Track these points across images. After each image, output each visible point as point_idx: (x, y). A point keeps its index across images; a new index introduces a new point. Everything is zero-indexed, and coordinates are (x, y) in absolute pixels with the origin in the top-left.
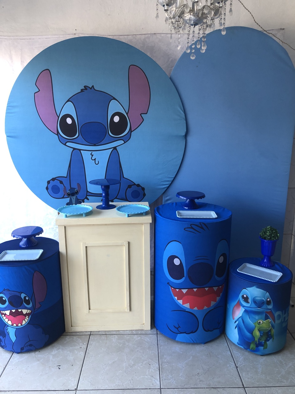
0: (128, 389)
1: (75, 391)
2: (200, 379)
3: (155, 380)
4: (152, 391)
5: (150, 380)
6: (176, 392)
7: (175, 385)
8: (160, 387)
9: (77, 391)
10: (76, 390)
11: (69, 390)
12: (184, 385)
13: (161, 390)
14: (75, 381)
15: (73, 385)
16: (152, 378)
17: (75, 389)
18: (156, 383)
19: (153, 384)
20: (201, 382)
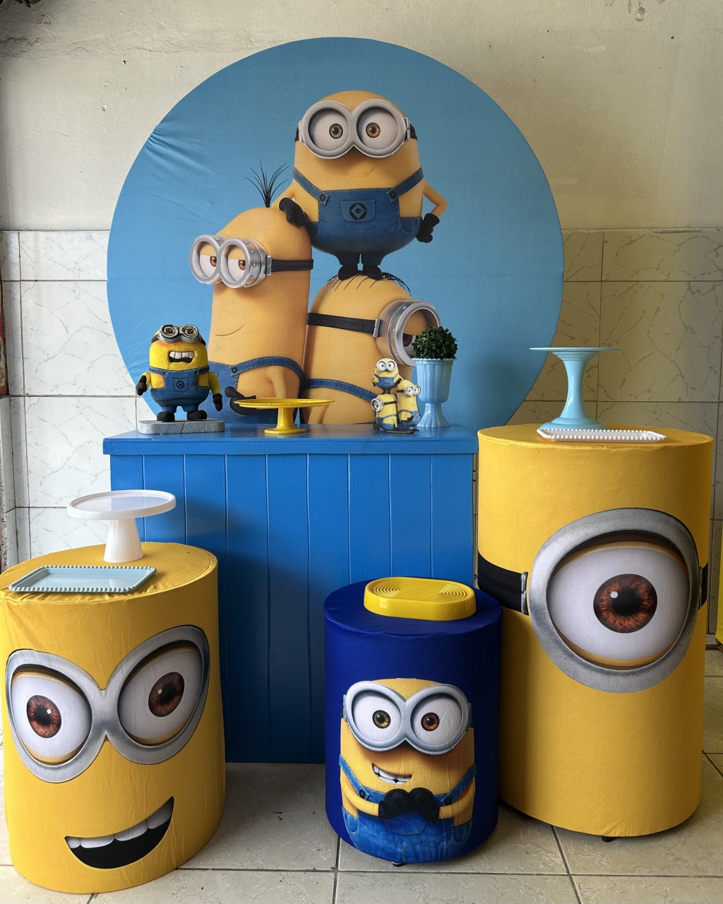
0: (479, 873)
1: (332, 875)
2: (672, 855)
3: (549, 855)
4: (546, 879)
5: (535, 855)
6: (616, 884)
7: (608, 867)
8: (568, 871)
9: (339, 873)
10: (335, 869)
11: (314, 871)
12: (635, 868)
13: (571, 879)
14: (329, 850)
15: (325, 859)
16: (538, 850)
17: (332, 868)
18: (552, 861)
19: (543, 864)
20: (679, 863)
